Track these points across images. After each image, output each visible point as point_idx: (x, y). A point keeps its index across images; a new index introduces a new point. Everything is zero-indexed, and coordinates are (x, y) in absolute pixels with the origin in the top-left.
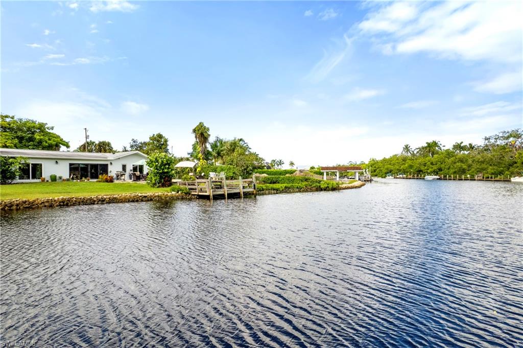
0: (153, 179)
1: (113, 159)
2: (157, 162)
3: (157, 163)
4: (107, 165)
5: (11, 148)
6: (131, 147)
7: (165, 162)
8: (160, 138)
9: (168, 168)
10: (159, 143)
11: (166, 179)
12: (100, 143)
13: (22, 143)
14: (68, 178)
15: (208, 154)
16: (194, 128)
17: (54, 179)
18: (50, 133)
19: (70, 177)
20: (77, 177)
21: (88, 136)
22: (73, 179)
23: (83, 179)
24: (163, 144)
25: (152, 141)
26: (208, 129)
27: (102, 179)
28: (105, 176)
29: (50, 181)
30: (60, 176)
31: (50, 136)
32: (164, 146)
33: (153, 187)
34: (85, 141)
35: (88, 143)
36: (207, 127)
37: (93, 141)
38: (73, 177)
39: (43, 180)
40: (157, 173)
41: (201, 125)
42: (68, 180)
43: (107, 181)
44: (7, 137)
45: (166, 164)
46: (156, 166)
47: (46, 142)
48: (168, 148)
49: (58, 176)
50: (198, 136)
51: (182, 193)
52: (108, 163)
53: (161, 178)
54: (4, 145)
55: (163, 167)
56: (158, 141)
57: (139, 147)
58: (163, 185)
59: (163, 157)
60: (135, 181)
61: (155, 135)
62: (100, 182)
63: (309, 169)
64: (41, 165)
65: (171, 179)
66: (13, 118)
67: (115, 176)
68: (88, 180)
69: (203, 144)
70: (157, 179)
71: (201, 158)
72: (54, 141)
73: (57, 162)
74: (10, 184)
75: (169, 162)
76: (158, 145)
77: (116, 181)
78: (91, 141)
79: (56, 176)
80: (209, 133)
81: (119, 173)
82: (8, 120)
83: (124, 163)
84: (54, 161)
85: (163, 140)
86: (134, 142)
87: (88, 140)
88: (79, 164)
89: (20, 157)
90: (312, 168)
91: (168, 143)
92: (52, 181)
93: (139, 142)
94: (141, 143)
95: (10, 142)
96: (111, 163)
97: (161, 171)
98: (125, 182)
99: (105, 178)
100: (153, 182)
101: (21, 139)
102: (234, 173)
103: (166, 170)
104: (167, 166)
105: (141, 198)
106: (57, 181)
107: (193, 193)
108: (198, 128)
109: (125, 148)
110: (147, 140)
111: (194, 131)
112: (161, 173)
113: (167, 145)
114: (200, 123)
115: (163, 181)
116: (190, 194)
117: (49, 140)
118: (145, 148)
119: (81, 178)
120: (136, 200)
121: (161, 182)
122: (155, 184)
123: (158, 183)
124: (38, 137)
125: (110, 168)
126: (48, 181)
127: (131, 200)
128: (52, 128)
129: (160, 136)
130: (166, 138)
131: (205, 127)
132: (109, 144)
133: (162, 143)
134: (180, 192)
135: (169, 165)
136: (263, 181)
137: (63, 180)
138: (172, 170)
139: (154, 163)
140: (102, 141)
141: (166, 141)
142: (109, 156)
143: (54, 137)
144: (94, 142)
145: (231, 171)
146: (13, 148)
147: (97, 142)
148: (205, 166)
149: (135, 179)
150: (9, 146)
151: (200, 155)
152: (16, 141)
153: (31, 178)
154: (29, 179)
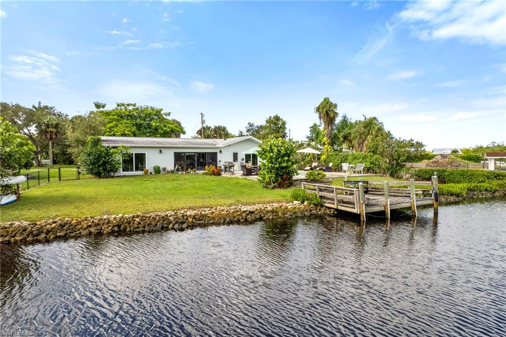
0: (267, 176)
1: (222, 146)
2: (272, 152)
3: (272, 154)
4: (216, 153)
5: (129, 136)
6: (247, 131)
7: (283, 152)
8: (277, 120)
9: (288, 161)
10: (276, 126)
11: (285, 176)
12: (216, 128)
13: (141, 130)
14: (173, 169)
15: (334, 137)
16: (317, 106)
17: (157, 171)
18: (166, 119)
19: (175, 168)
20: (182, 168)
21: (204, 121)
22: (178, 170)
23: (189, 170)
24: (281, 127)
25: (268, 124)
26: (336, 106)
27: (208, 170)
28: (212, 168)
29: (153, 173)
30: (164, 166)
31: (166, 122)
32: (281, 130)
33: (267, 188)
34: (201, 126)
35: (204, 128)
36: (334, 102)
37: (209, 125)
38: (177, 168)
39: (146, 173)
40: (273, 168)
41: (326, 100)
42: (172, 172)
43: (214, 174)
44: (127, 125)
45: (284, 156)
46: (271, 158)
47: (162, 129)
48: (286, 132)
49: (161, 167)
50: (322, 116)
51: (310, 204)
52: (217, 151)
53: (277, 175)
54: (123, 133)
55: (280, 160)
56: (275, 124)
57: (255, 132)
58: (280, 186)
59: (280, 144)
60: (244, 175)
61: (272, 117)
62: (206, 174)
63: (449, 152)
64: (145, 154)
65: (291, 177)
66: (134, 105)
67: (223, 168)
68: (195, 172)
69: (329, 126)
70: (271, 177)
71: (326, 143)
72: (169, 127)
73: (161, 151)
74: (113, 177)
75: (289, 152)
76: (275, 128)
77: (224, 175)
78: (207, 126)
79: (159, 167)
80: (336, 111)
81: (227, 164)
82: (131, 108)
83: (235, 151)
84: (158, 150)
85: (280, 123)
86: (251, 126)
87: (204, 125)
88: (185, 153)
89: (122, 146)
90: (455, 152)
91: (286, 126)
92: (155, 173)
93: (255, 126)
94: (258, 127)
95: (129, 129)
96: (220, 151)
97: (277, 166)
98: (233, 176)
99: (212, 170)
100: (267, 180)
101: (139, 126)
102: (372, 163)
103: (284, 165)
104: (287, 158)
105: (244, 215)
106: (161, 173)
107: (326, 205)
108: (323, 106)
109: (241, 132)
110: (264, 123)
111: (318, 109)
112: (277, 169)
113: (285, 128)
114: (325, 100)
115: (280, 179)
116: (322, 206)
117: (165, 126)
118: (262, 132)
119: (187, 169)
120: (236, 219)
121: (278, 180)
122: (269, 183)
123: (274, 183)
124: (154, 124)
125: (220, 157)
126: (151, 173)
127: (228, 220)
128: (169, 114)
129: (277, 118)
130: (284, 120)
131: (331, 103)
132: (224, 129)
133: (279, 126)
134: (306, 203)
135: (289, 156)
136: (417, 175)
137: (168, 171)
138: (293, 163)
139: (267, 154)
140: (217, 125)
141: (284, 124)
142: (220, 142)
143: (169, 123)
144: (210, 127)
145: (368, 160)
146: (131, 136)
147: (213, 127)
148: (331, 153)
149: (245, 173)
150: (127, 134)
151: (325, 139)
152: (134, 129)
153: (134, 170)
154: (133, 171)
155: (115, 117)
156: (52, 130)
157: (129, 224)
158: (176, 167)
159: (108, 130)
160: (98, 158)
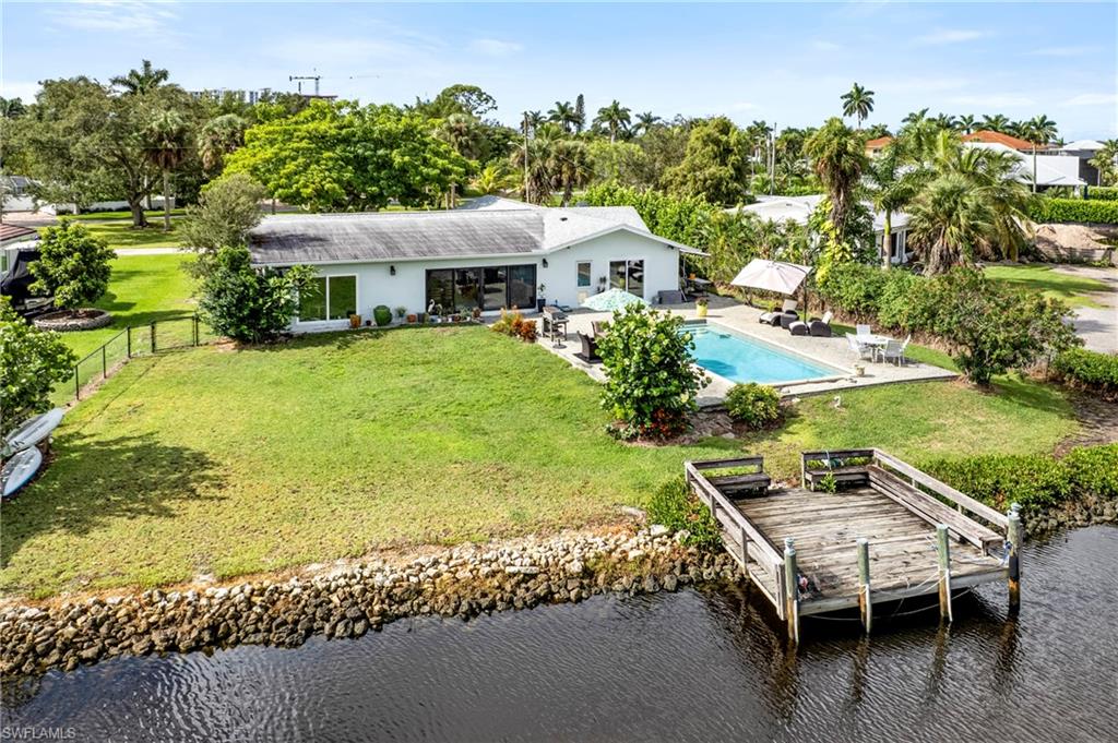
1: (547, 251)
4: (533, 267)
11: (660, 414)
14: (423, 310)
17: (383, 317)
19: (427, 308)
20: (446, 307)
22: (434, 313)
23: (463, 312)
27: (507, 321)
28: (515, 317)
29: (374, 323)
30: (400, 306)
33: (618, 435)
38: (434, 308)
39: (358, 322)
40: (627, 396)
43: (519, 332)
49: (393, 306)
51: (687, 544)
52: (537, 262)
53: (640, 413)
58: (650, 435)
60: (585, 359)
62: (501, 331)
64: (354, 277)
68: (476, 316)
69: (839, 193)
71: (833, 235)
73: (393, 271)
77: (541, 341)
79: (389, 309)
81: (550, 317)
83: (584, 258)
84: (387, 269)
96: (545, 262)
97: (639, 393)
99: (516, 321)
103: (656, 392)
106: (393, 322)
112: (639, 399)
115: (648, 421)
116: (719, 549)
121: (643, 424)
125: (542, 276)
126: (368, 323)
134: (678, 537)
137: (409, 317)
149: (587, 354)
150: (329, 190)
151: (829, 224)
153: (328, 317)
154: (325, 319)
155: (304, 144)
156: (169, 146)
157: (237, 620)
158: (431, 306)
159: (283, 181)
160: (240, 300)
